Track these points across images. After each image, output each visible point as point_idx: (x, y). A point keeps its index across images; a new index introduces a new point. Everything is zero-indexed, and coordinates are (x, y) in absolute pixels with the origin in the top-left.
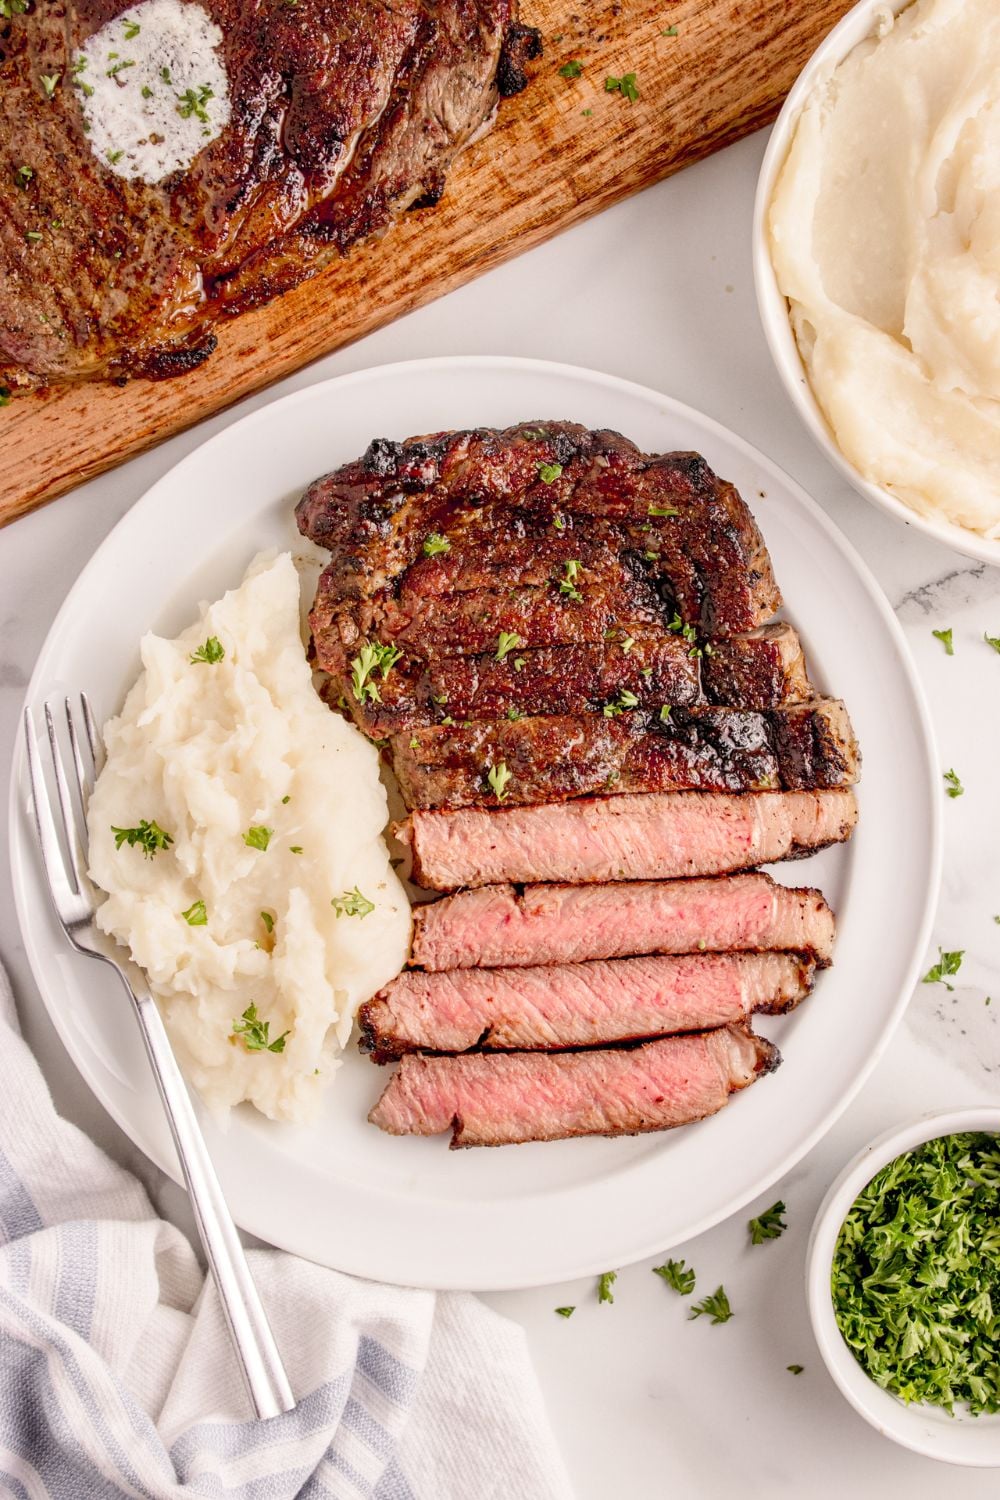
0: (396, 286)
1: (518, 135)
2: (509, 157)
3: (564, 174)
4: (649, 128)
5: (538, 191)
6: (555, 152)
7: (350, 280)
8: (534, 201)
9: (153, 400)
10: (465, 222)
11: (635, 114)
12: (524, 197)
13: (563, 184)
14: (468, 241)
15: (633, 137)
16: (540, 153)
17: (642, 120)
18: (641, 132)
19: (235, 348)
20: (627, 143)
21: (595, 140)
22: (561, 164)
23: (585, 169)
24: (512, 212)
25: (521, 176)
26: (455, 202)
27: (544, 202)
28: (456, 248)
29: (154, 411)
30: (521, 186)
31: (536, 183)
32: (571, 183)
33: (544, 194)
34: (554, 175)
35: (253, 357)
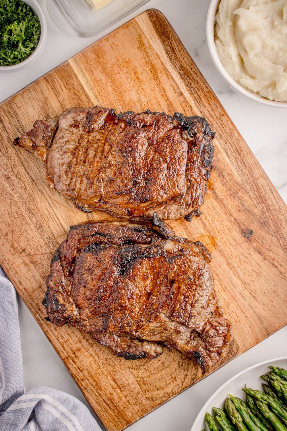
0: (39, 318)
1: (78, 344)
2: (72, 342)
3: (69, 356)
4: (82, 375)
5: (65, 350)
6: (74, 353)
7: (39, 306)
8: (62, 349)
9: (7, 261)
10: (56, 333)
11: (85, 372)
12: (63, 347)
13: (67, 356)
14: (51, 334)
15: (79, 372)
16: (74, 350)
17: (84, 373)
18: (81, 373)
19: (21, 280)
20: (78, 370)
21: (78, 363)
22: (72, 355)
23: (71, 361)
24: (59, 344)
25: (68, 345)
26: (60, 330)
27: (62, 352)
28: (49, 331)
29: (5, 262)
30: (65, 346)
31: (66, 349)
32: (67, 358)
33: (64, 351)
34: (69, 354)
35: (19, 285)
